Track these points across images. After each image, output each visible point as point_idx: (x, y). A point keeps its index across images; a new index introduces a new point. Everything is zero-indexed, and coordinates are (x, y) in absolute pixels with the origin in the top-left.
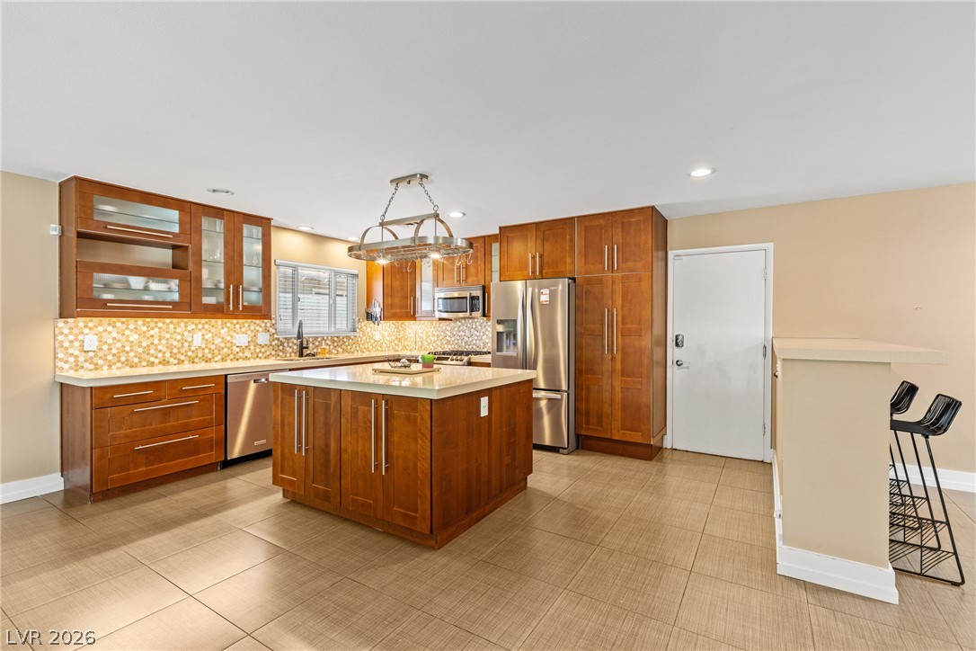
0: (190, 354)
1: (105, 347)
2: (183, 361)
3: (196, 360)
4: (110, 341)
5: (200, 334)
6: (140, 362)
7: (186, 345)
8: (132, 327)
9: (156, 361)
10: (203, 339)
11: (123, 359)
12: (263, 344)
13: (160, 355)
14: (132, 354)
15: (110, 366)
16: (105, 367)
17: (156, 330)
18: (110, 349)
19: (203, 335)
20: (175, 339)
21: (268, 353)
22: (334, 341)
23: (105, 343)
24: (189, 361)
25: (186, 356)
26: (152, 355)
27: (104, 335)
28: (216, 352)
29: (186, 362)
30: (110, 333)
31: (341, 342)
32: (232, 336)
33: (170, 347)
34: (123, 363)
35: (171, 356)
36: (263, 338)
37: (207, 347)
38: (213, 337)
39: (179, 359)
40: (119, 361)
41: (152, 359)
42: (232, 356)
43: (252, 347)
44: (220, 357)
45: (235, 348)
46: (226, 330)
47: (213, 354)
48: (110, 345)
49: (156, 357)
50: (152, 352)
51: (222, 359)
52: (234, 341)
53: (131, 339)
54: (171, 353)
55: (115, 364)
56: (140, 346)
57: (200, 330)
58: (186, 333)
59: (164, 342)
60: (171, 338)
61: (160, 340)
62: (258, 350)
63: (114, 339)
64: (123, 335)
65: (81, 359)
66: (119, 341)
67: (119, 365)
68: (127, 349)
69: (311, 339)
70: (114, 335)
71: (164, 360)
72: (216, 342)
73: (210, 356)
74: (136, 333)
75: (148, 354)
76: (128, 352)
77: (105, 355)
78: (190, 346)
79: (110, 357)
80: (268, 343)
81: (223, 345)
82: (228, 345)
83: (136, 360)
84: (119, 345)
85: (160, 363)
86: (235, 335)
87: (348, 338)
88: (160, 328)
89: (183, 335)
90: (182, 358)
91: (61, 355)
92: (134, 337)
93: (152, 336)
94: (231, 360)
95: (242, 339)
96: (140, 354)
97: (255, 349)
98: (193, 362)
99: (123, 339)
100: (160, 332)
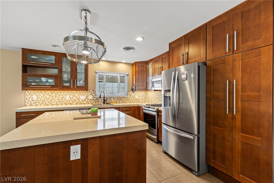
0: (65, 102)
1: (39, 99)
2: (63, 104)
3: (67, 104)
4: (40, 97)
5: (69, 95)
6: (49, 104)
7: (64, 99)
8: (47, 93)
9: (54, 104)
10: (69, 97)
11: (44, 103)
12: (90, 99)
13: (56, 102)
14: (47, 101)
15: (40, 105)
16: (39, 105)
17: (54, 94)
18: (40, 100)
19: (69, 96)
20: (60, 97)
21: (92, 102)
22: (118, 99)
23: (39, 98)
24: (65, 104)
25: (64, 102)
26: (53, 102)
27: (39, 95)
28: (74, 101)
29: (64, 104)
30: (40, 95)
31: (121, 99)
32: (79, 96)
33: (59, 100)
34: (44, 104)
35: (59, 102)
36: (90, 97)
37: (71, 100)
38: (73, 96)
39: (62, 103)
40: (43, 103)
41: (53, 103)
42: (79, 103)
43: (86, 100)
44: (75, 103)
45: (80, 100)
46: (77, 94)
47: (73, 102)
48: (40, 99)
49: (54, 103)
50: (53, 101)
51: (76, 104)
52: (80, 98)
53: (47, 97)
54: (59, 101)
55: (42, 104)
56: (49, 99)
57: (68, 94)
58: (64, 95)
59: (57, 98)
60: (59, 97)
61: (55, 97)
62: (88, 101)
63: (42, 97)
64: (44, 96)
65: (32, 103)
66: (43, 97)
67: (43, 105)
68: (46, 100)
69: (109, 98)
70: (42, 96)
71: (57, 104)
72: (74, 98)
73: (72, 103)
74: (48, 95)
75: (52, 102)
76: (46, 101)
77: (39, 102)
78: (65, 99)
79: (40, 102)
80: (92, 99)
81: (76, 99)
82: (78, 99)
83: (48, 103)
84: (43, 99)
85: (55, 104)
86: (80, 96)
87: (124, 97)
88: (56, 94)
89: (63, 96)
90: (63, 103)
91: (26, 101)
92: (48, 96)
93: (53, 96)
94: (79, 104)
95: (83, 98)
96: (49, 101)
97: (87, 101)
98: (66, 105)
99: (44, 97)
100: (55, 95)
